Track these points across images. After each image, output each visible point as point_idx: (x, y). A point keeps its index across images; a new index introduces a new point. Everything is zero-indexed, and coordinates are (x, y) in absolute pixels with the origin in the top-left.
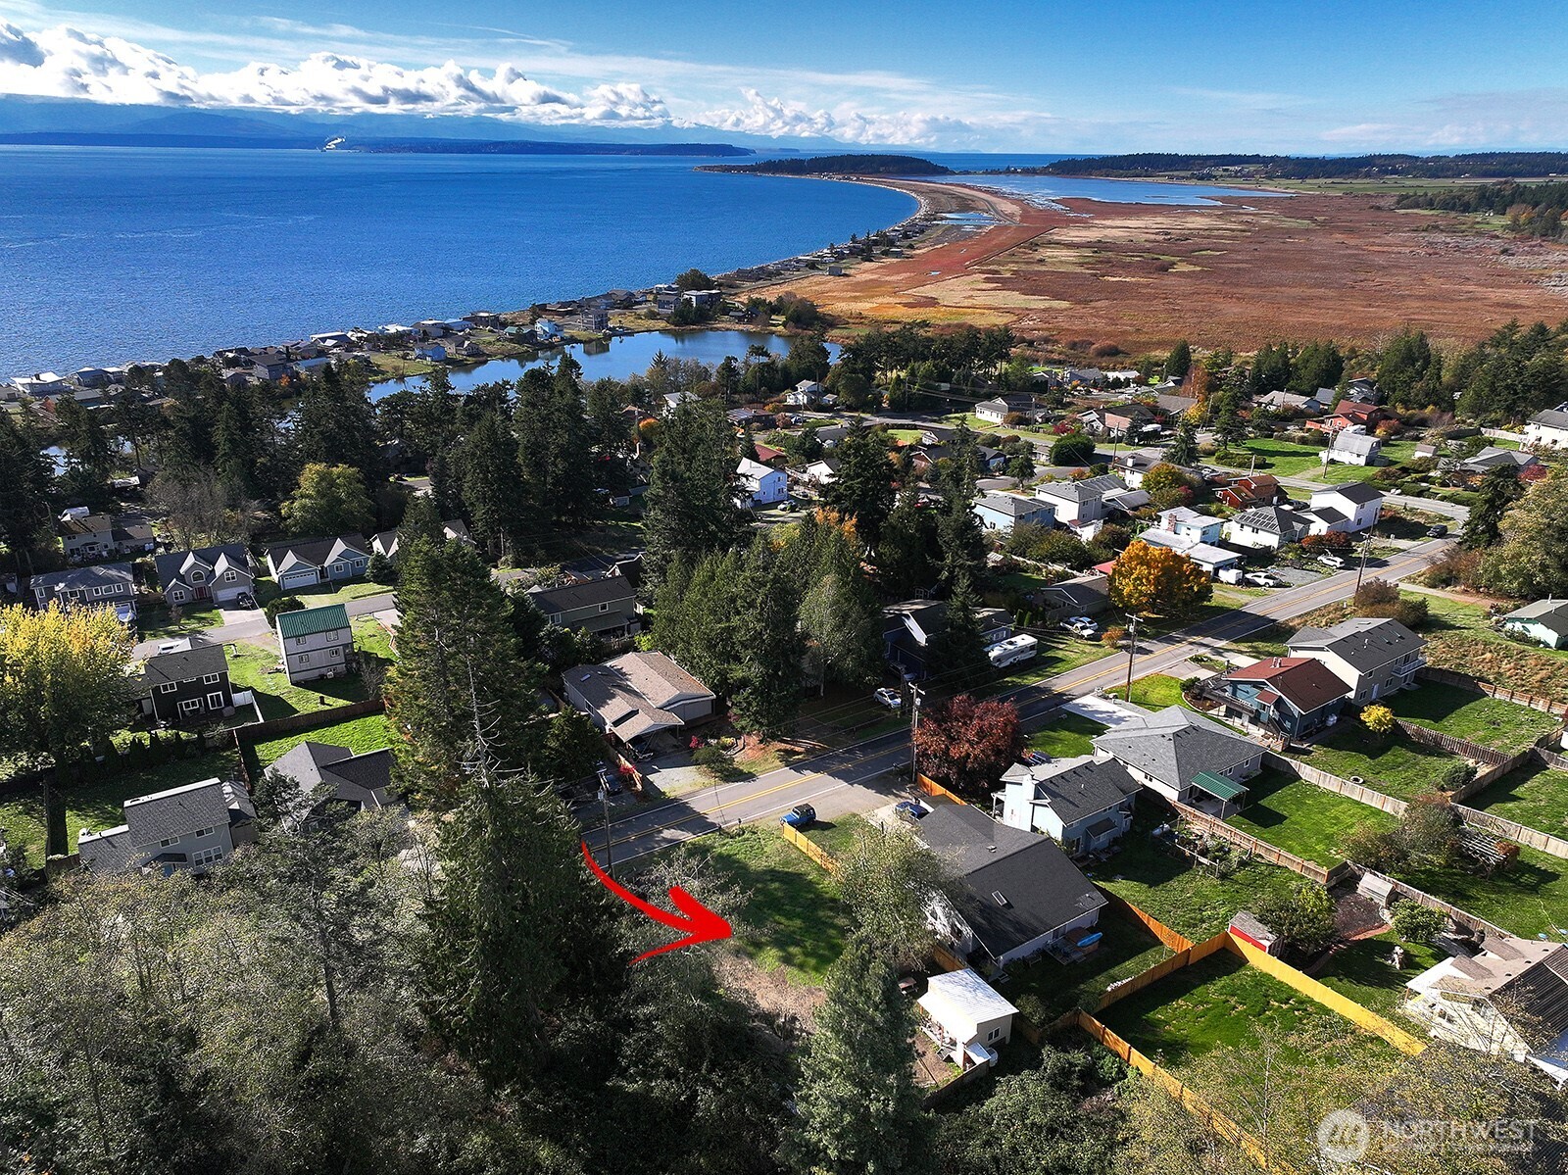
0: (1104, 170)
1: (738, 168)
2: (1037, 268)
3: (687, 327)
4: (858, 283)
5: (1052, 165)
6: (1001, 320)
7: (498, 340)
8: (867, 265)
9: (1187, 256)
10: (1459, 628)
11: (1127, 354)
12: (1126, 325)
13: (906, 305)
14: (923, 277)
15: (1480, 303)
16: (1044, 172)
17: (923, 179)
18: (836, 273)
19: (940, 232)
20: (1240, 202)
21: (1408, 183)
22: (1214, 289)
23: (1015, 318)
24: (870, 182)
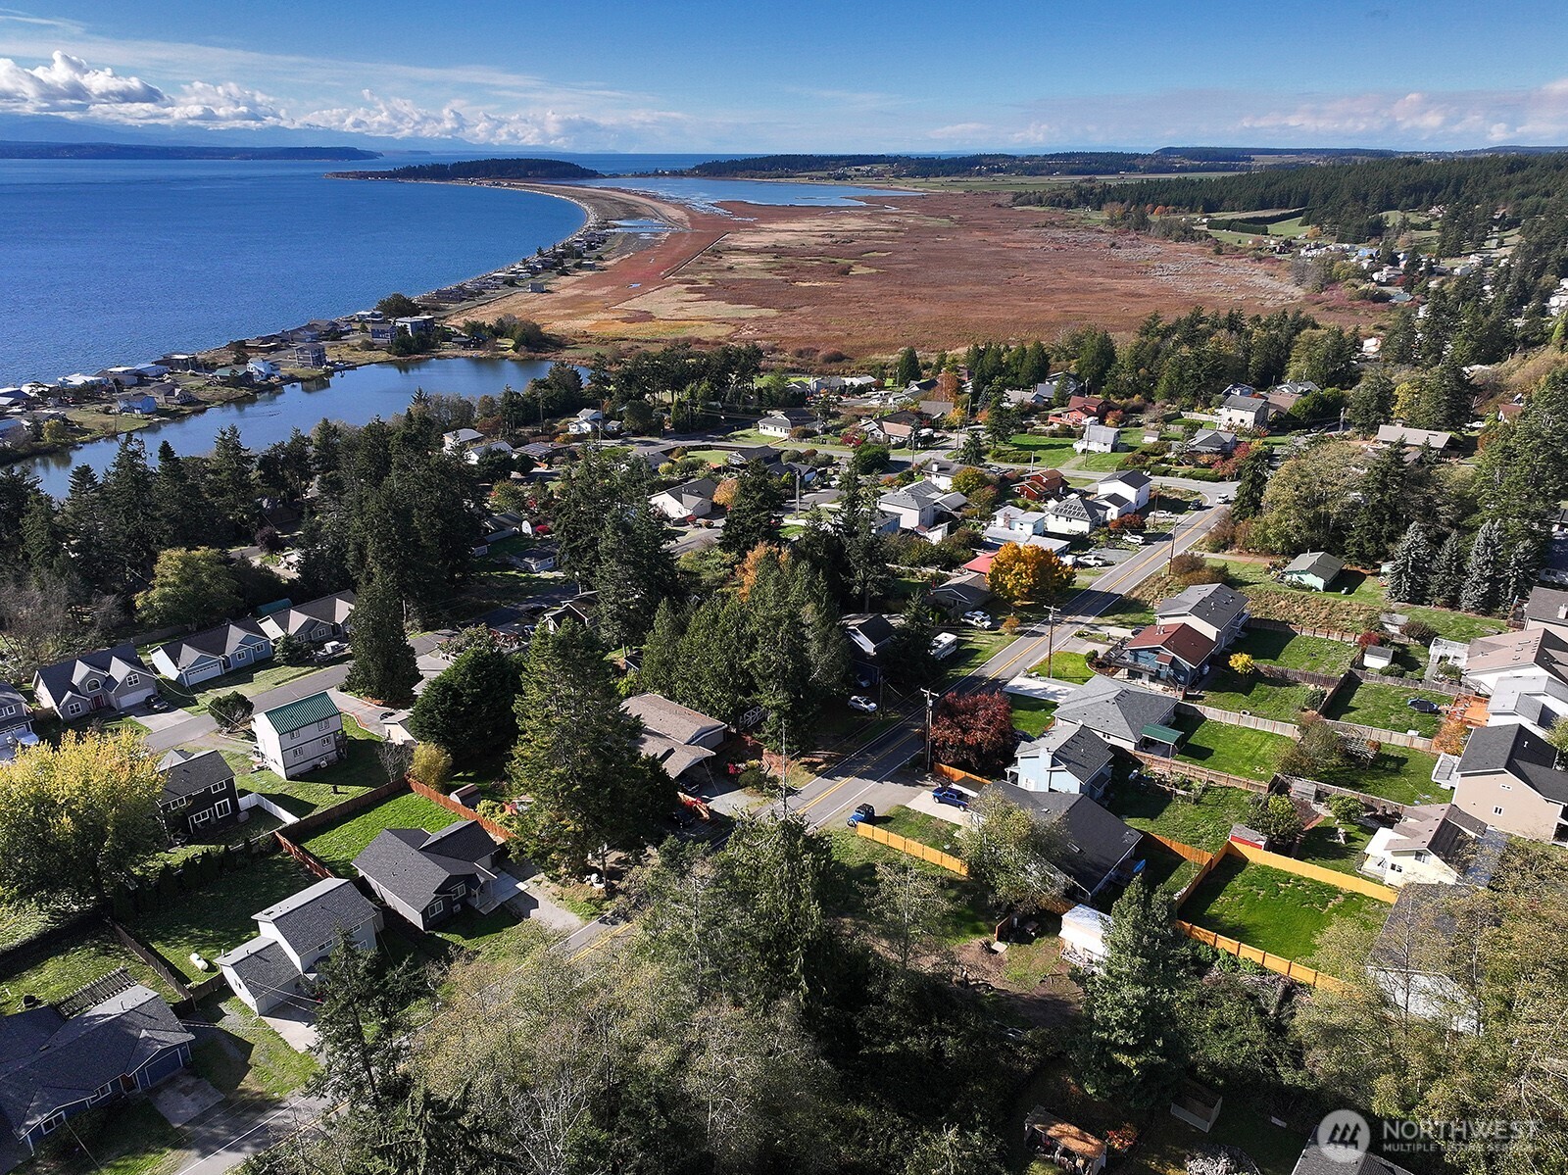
0: (748, 172)
1: (374, 175)
2: (730, 276)
3: (410, 357)
4: (566, 299)
5: (698, 167)
6: (723, 331)
7: (208, 385)
8: (564, 280)
9: (859, 256)
10: (1252, 584)
11: (851, 359)
12: (836, 330)
13: (624, 320)
14: (626, 290)
15: (1112, 294)
16: (690, 174)
17: (574, 183)
18: (538, 289)
19: (620, 241)
20: (882, 201)
21: (1013, 181)
22: (897, 290)
23: (733, 329)
24: (521, 187)
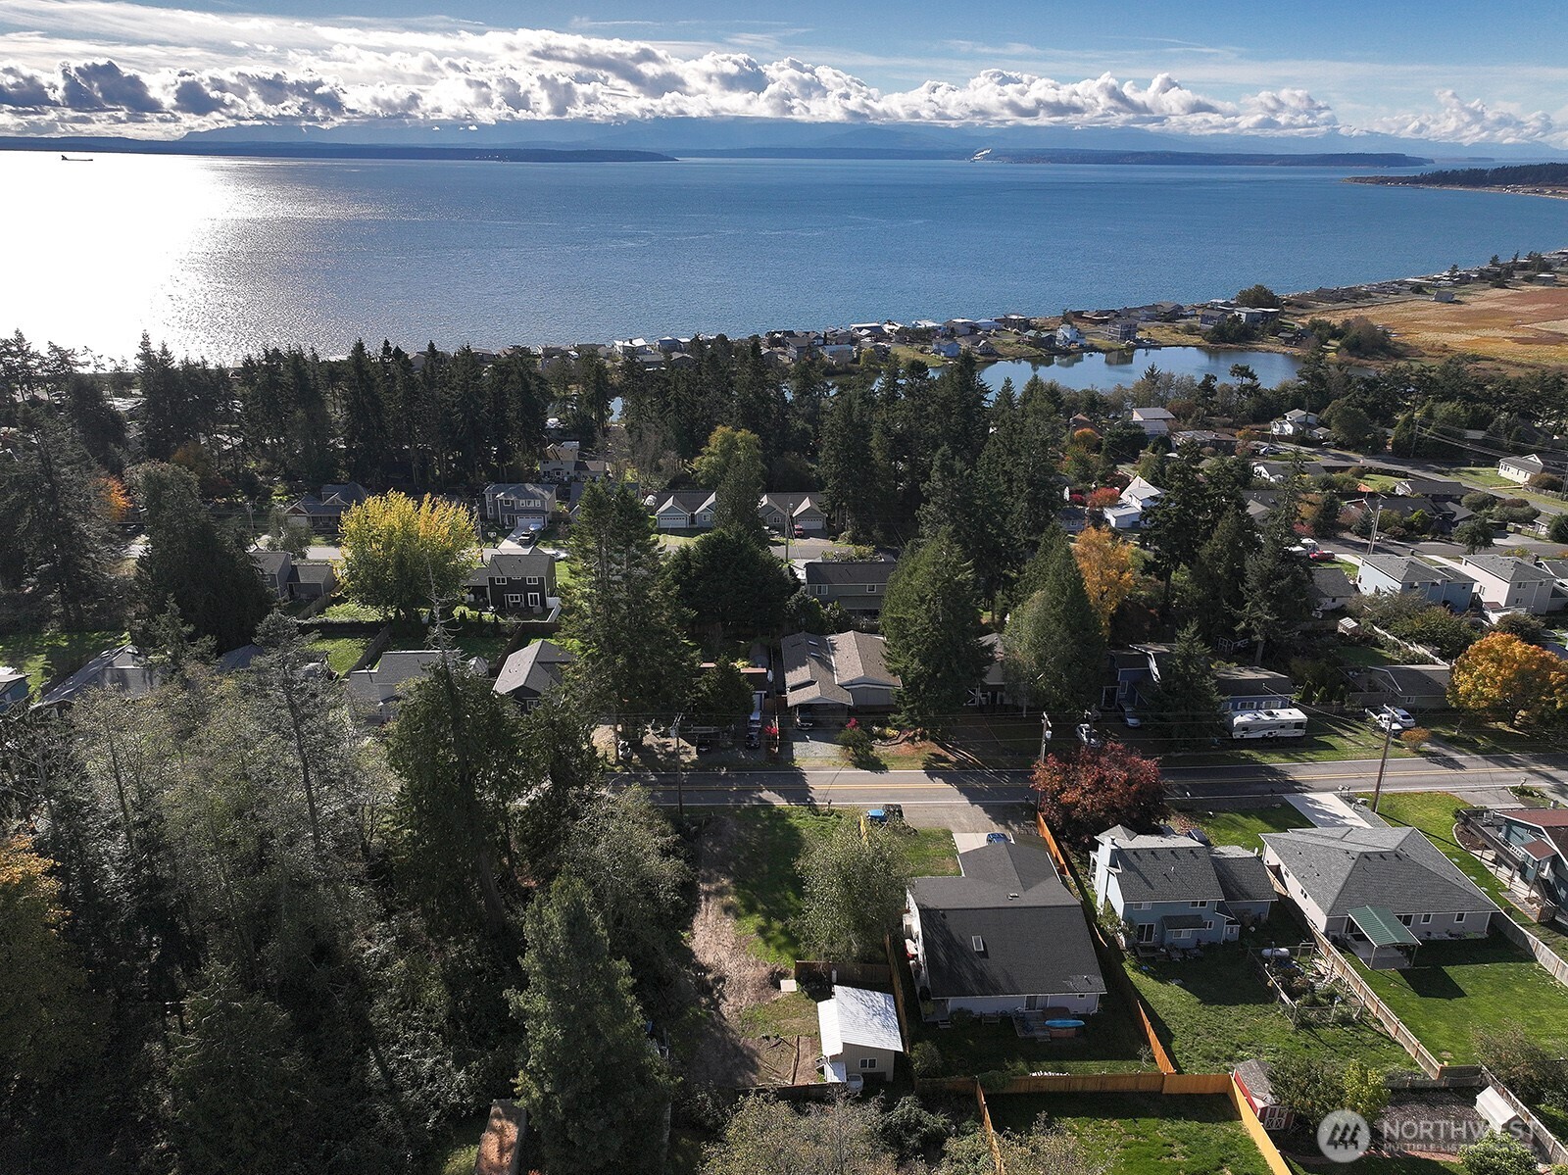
1: (1397, 180)
3: (1223, 345)
4: (1469, 312)
7: (1017, 342)
8: (1495, 292)
13: (1518, 340)
18: (1446, 299)
